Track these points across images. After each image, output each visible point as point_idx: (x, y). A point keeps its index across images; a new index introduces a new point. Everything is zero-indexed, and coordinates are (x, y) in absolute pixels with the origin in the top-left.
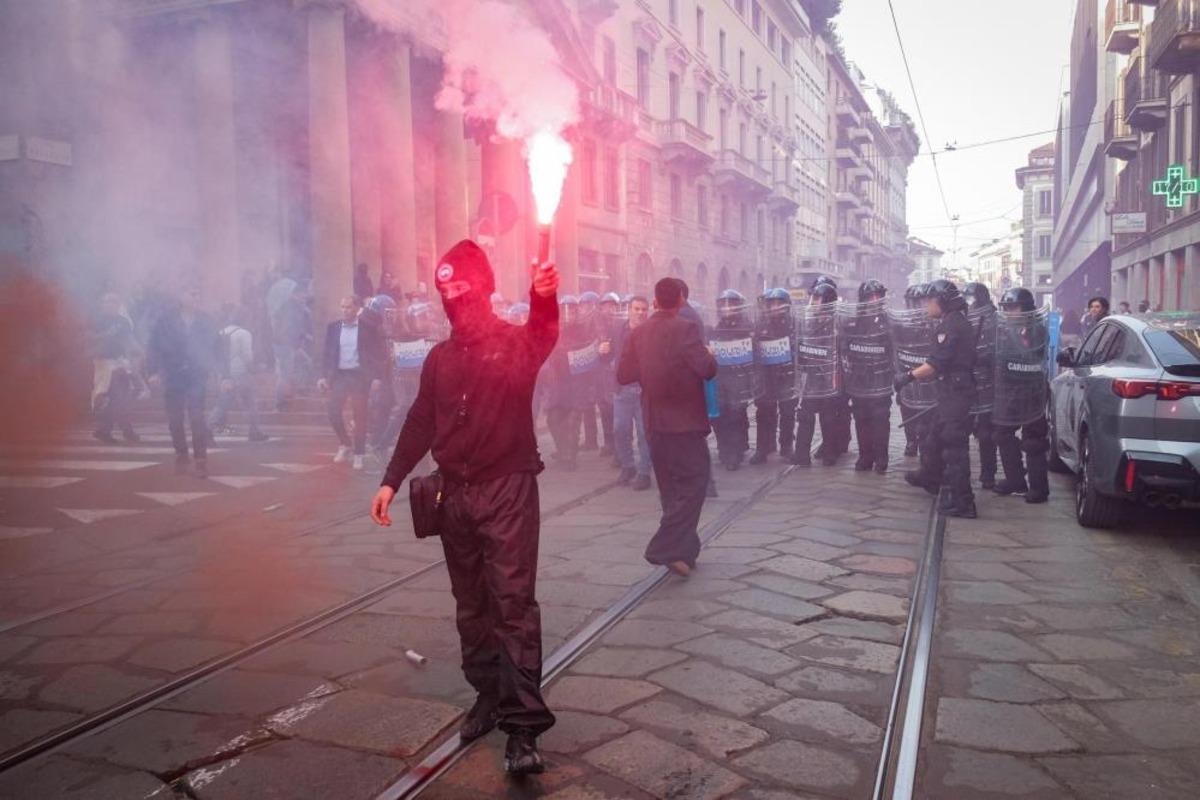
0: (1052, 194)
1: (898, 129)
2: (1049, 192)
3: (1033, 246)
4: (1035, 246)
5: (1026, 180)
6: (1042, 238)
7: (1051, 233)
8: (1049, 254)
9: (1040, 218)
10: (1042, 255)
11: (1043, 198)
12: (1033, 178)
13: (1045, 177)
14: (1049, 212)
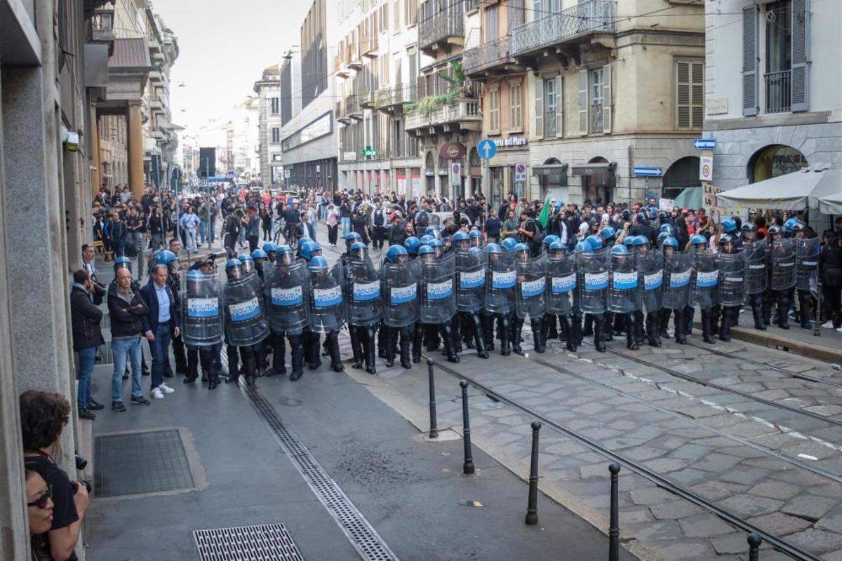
0: (280, 100)
1: (170, 44)
2: (277, 99)
3: (268, 134)
4: (270, 135)
5: (262, 88)
6: (274, 129)
7: (280, 127)
8: (278, 141)
9: (272, 115)
10: (274, 140)
11: (273, 102)
12: (267, 88)
13: (275, 88)
14: (277, 112)
